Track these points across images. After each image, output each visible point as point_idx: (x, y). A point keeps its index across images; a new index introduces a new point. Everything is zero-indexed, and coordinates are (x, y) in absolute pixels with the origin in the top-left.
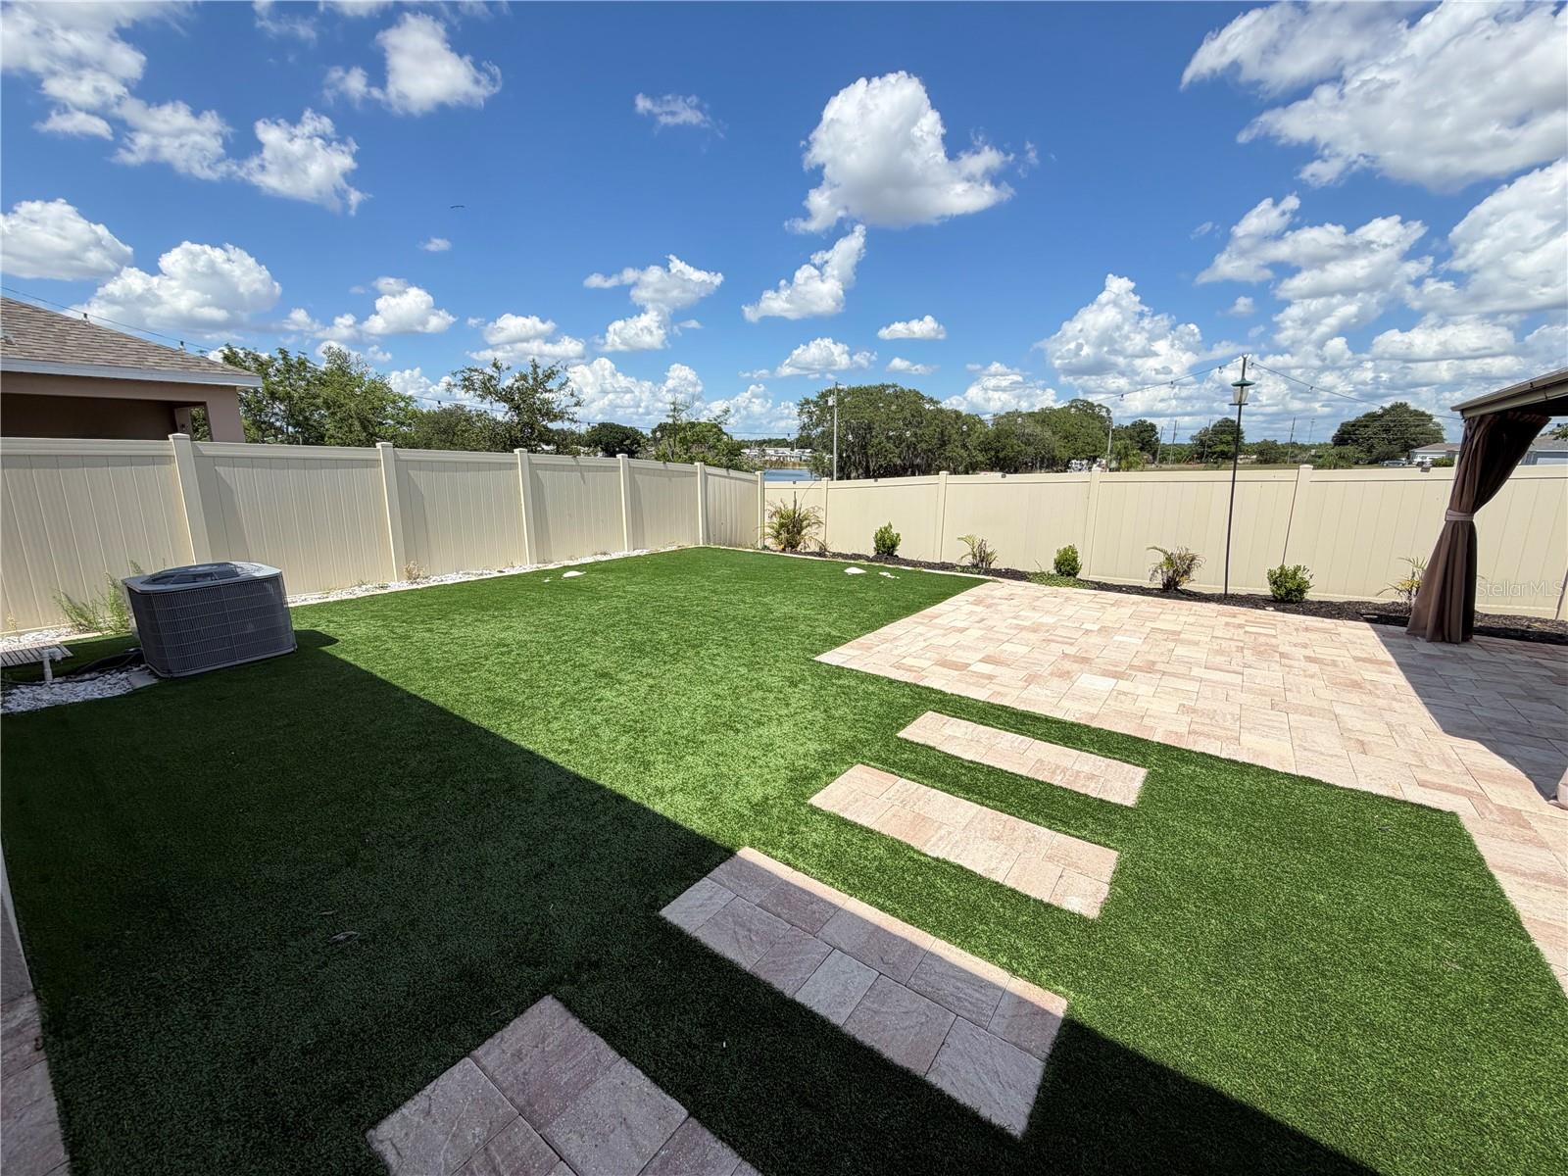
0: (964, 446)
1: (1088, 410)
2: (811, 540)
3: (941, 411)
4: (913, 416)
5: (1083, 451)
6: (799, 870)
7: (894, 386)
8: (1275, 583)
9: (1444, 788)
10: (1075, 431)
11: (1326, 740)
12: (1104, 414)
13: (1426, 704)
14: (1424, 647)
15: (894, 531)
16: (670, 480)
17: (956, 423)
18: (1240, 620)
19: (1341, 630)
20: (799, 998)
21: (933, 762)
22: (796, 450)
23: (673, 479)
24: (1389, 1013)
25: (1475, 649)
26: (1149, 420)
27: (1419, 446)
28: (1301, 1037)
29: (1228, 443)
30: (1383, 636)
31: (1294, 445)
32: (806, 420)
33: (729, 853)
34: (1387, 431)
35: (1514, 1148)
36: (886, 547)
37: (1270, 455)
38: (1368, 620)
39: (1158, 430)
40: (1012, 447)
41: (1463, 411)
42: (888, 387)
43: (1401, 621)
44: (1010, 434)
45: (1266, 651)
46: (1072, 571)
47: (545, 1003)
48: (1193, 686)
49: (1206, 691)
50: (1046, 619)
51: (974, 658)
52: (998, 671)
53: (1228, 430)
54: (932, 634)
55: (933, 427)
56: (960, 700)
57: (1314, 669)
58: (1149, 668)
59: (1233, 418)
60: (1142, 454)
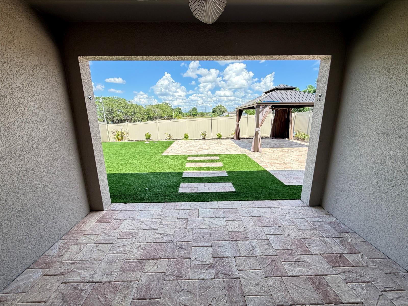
0: (140, 114)
1: (167, 105)
2: (126, 137)
3: (133, 104)
4: (125, 106)
5: (168, 115)
6: (193, 171)
7: (117, 97)
8: (218, 136)
9: (243, 152)
10: (165, 110)
12: (170, 106)
13: (239, 146)
14: (236, 141)
15: (149, 134)
17: (137, 108)
19: (228, 141)
21: (195, 161)
25: (241, 140)
26: (180, 107)
28: (242, 167)
29: (195, 112)
31: (206, 112)
34: (219, 110)
36: (148, 138)
37: (202, 115)
38: (230, 139)
39: (182, 109)
40: (152, 114)
42: (115, 97)
43: (234, 139)
44: (150, 111)
45: (221, 144)
46: (188, 138)
47: (181, 184)
48: (217, 149)
49: (218, 149)
50: (190, 145)
51: (186, 151)
52: (192, 151)
53: (195, 109)
54: (176, 149)
55: (131, 109)
56: (191, 155)
57: (227, 145)
58: (210, 148)
59: (195, 107)
60: (180, 115)
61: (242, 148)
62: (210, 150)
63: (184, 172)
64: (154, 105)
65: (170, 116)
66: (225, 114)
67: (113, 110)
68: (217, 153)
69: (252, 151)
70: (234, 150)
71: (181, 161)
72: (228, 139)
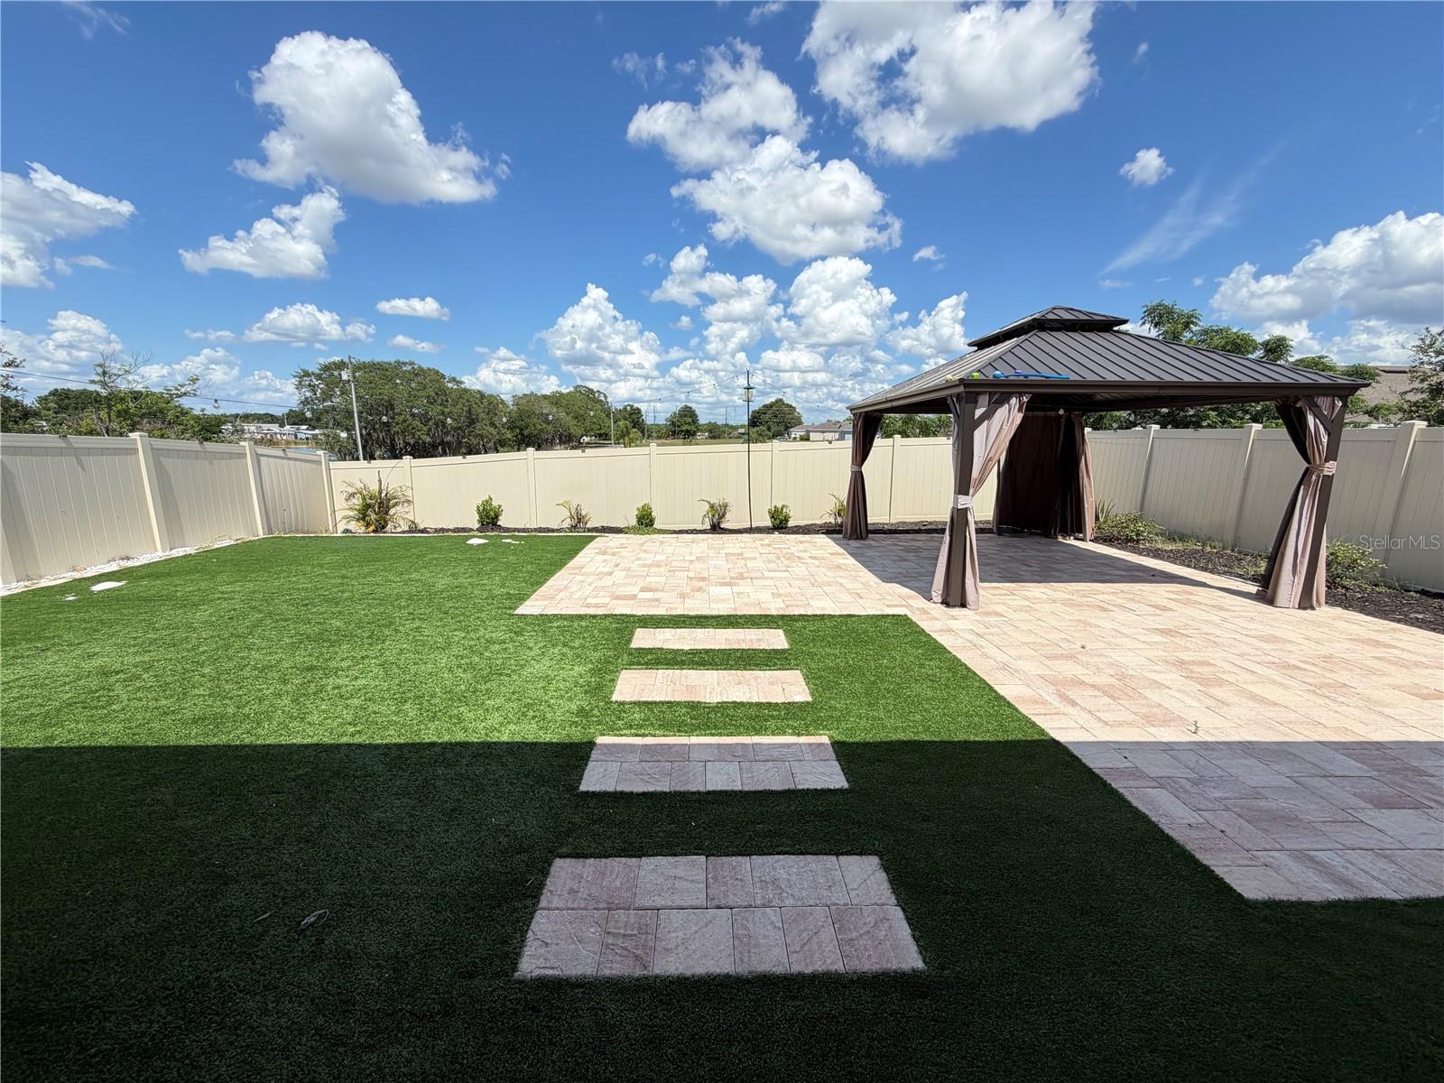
0: (493, 424)
1: (590, 397)
2: (401, 518)
3: (466, 391)
4: (437, 394)
5: (592, 430)
6: (647, 736)
7: (412, 363)
8: (773, 517)
9: (896, 606)
10: (582, 412)
11: (844, 596)
12: (603, 399)
13: (870, 571)
14: (854, 543)
15: (495, 503)
16: (211, 463)
17: (482, 403)
18: (767, 542)
19: (815, 540)
20: (710, 788)
21: (669, 656)
22: (288, 427)
23: (215, 462)
24: (930, 693)
25: (873, 540)
26: (636, 405)
27: (792, 427)
28: (911, 712)
29: (689, 424)
30: (834, 540)
31: (727, 425)
32: (308, 394)
33: (591, 745)
34: (776, 416)
35: (981, 717)
36: (489, 519)
37: (717, 433)
38: (823, 533)
39: (643, 412)
40: (534, 425)
41: (851, 410)
42: (405, 364)
43: (839, 532)
44: (530, 414)
45: (790, 557)
46: (651, 523)
47: (558, 862)
48: (770, 582)
49: (778, 584)
50: (659, 557)
51: (634, 590)
52: (658, 595)
53: (688, 414)
54: (590, 579)
55: (460, 406)
56: (651, 617)
57: (817, 562)
58: (741, 577)
59: (689, 405)
60: (634, 432)
61: (887, 580)
62: (744, 587)
63: (600, 740)
64: (545, 397)
65: (600, 435)
66: (796, 432)
67: (393, 409)
68: (775, 608)
69: (934, 599)
70: (848, 591)
71: (597, 655)
72: (817, 532)
